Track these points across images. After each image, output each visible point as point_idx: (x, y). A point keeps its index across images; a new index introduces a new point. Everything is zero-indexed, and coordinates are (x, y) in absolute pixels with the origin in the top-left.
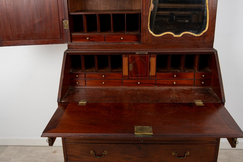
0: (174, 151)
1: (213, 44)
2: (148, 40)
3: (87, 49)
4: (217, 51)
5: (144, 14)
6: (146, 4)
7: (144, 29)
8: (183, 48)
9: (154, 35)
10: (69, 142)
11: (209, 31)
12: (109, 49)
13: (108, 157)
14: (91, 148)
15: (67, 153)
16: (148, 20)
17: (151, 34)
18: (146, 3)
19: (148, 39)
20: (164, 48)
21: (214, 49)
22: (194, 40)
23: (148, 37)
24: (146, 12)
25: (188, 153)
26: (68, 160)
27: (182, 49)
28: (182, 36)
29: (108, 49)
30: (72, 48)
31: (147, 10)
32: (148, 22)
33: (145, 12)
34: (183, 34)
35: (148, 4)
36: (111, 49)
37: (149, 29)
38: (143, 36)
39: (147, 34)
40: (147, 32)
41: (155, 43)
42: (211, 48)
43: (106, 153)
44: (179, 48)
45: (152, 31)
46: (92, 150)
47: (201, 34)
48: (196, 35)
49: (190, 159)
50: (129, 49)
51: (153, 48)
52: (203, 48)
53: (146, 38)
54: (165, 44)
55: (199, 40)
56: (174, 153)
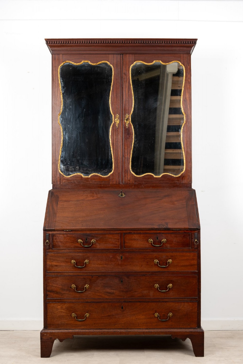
0: (156, 283)
1: (191, 184)
2: (130, 181)
3: (71, 188)
4: (195, 191)
5: (126, 156)
6: (127, 148)
7: (126, 170)
8: (164, 188)
9: (136, 175)
10: (51, 274)
11: (187, 172)
12: (93, 189)
13: (89, 292)
14: (72, 281)
15: (48, 288)
16: (130, 162)
17: (133, 174)
18: (128, 146)
19: (130, 179)
20: (146, 188)
21: (192, 189)
22: (173, 180)
23: (130, 178)
24: (128, 155)
25: (171, 285)
26: (48, 297)
27: (162, 189)
28: (162, 176)
29: (91, 189)
30: (56, 188)
31: (128, 153)
32: (129, 163)
33: (126, 154)
34: (162, 175)
35: (129, 147)
36: (95, 188)
37: (131, 170)
38: (126, 176)
39: (129, 175)
40: (129, 173)
41: (136, 183)
42: (190, 188)
43: (87, 286)
44: (159, 188)
45: (133, 172)
46: (73, 284)
47: (180, 175)
48: (175, 176)
49: (173, 292)
50: (112, 188)
51: (135, 188)
52: (182, 188)
53: (128, 178)
54: (146, 184)
55: (178, 180)
56: (156, 285)
